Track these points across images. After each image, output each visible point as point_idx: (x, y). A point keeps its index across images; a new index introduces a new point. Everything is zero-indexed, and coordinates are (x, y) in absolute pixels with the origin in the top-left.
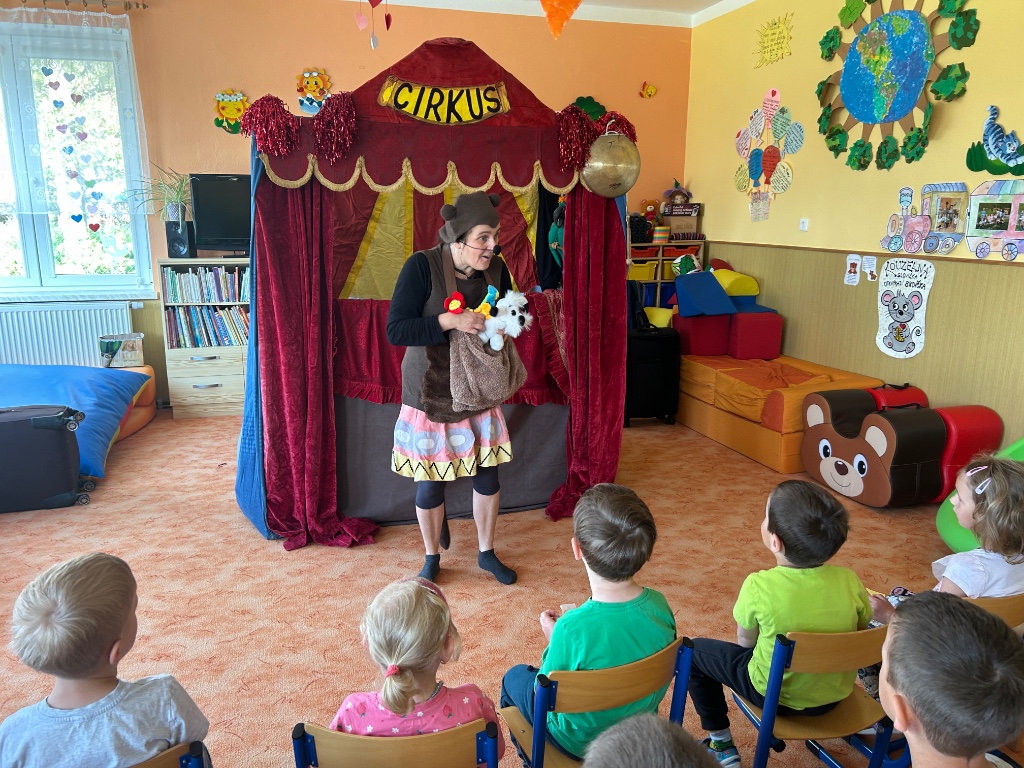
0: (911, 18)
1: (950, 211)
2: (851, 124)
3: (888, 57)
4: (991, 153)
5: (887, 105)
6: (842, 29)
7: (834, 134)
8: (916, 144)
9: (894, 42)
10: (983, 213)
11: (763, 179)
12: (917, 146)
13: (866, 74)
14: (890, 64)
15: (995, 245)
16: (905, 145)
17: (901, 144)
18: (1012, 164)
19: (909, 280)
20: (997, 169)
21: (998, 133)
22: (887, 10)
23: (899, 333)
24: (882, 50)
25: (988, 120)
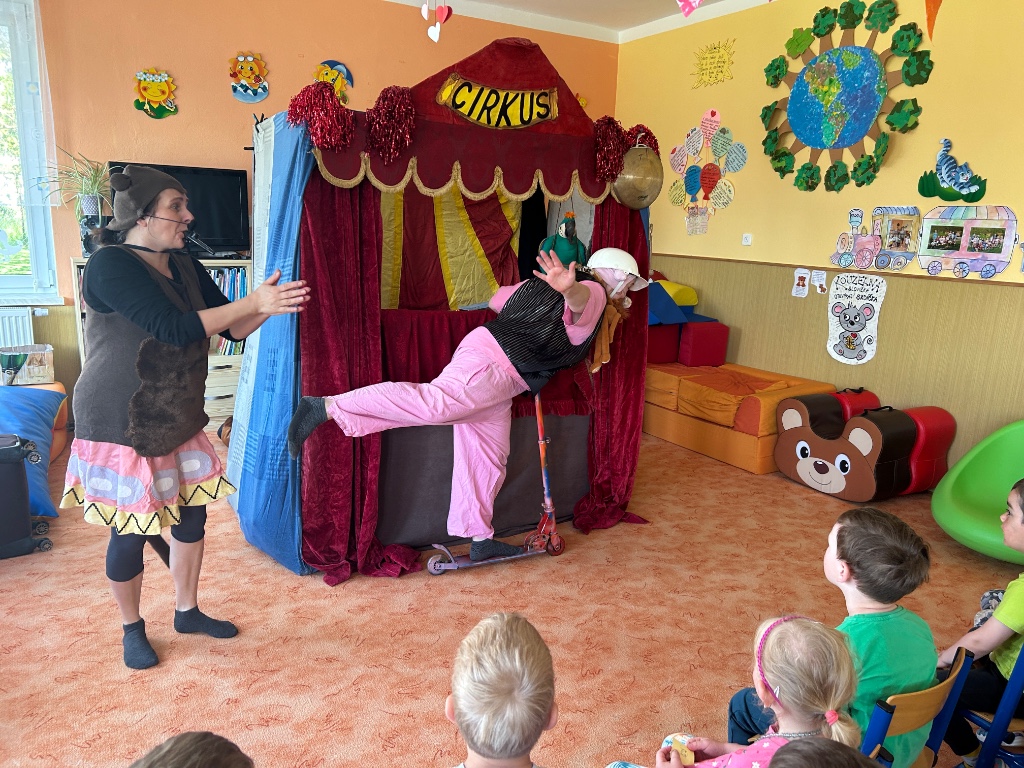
0: (863, 54)
1: (902, 232)
2: (797, 147)
3: (838, 88)
4: (944, 181)
5: (836, 132)
6: (788, 58)
7: (779, 157)
8: (867, 170)
9: (844, 75)
10: (935, 235)
11: (701, 194)
12: (867, 171)
13: (814, 103)
14: (840, 95)
15: (947, 263)
16: (855, 170)
17: (851, 169)
18: (965, 192)
19: (861, 294)
20: (948, 196)
21: (951, 164)
22: (836, 45)
23: (850, 342)
24: (831, 81)
25: (941, 152)
